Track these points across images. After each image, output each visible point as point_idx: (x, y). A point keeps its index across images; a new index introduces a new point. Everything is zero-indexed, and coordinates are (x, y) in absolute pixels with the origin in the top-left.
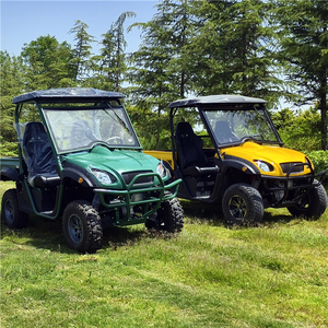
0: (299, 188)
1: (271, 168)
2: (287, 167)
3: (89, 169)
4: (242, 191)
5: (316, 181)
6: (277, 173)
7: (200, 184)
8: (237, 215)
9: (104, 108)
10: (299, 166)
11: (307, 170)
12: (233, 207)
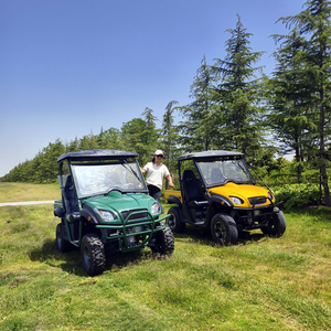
0: (265, 215)
1: (242, 202)
2: (254, 201)
3: (96, 210)
4: (221, 219)
5: (277, 209)
6: (246, 205)
7: (199, 213)
8: (221, 236)
9: (122, 163)
10: (263, 199)
11: (268, 202)
12: (218, 231)
